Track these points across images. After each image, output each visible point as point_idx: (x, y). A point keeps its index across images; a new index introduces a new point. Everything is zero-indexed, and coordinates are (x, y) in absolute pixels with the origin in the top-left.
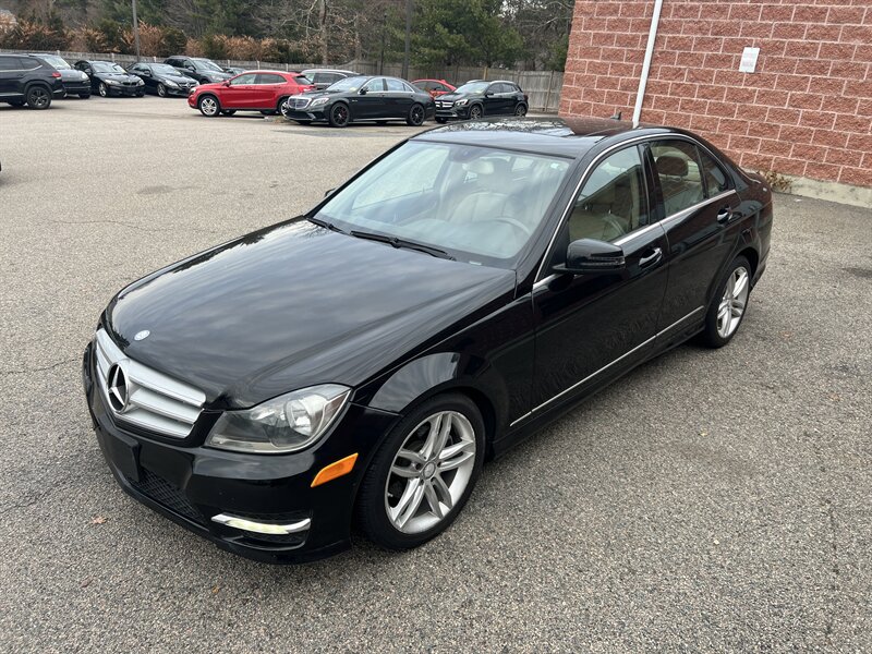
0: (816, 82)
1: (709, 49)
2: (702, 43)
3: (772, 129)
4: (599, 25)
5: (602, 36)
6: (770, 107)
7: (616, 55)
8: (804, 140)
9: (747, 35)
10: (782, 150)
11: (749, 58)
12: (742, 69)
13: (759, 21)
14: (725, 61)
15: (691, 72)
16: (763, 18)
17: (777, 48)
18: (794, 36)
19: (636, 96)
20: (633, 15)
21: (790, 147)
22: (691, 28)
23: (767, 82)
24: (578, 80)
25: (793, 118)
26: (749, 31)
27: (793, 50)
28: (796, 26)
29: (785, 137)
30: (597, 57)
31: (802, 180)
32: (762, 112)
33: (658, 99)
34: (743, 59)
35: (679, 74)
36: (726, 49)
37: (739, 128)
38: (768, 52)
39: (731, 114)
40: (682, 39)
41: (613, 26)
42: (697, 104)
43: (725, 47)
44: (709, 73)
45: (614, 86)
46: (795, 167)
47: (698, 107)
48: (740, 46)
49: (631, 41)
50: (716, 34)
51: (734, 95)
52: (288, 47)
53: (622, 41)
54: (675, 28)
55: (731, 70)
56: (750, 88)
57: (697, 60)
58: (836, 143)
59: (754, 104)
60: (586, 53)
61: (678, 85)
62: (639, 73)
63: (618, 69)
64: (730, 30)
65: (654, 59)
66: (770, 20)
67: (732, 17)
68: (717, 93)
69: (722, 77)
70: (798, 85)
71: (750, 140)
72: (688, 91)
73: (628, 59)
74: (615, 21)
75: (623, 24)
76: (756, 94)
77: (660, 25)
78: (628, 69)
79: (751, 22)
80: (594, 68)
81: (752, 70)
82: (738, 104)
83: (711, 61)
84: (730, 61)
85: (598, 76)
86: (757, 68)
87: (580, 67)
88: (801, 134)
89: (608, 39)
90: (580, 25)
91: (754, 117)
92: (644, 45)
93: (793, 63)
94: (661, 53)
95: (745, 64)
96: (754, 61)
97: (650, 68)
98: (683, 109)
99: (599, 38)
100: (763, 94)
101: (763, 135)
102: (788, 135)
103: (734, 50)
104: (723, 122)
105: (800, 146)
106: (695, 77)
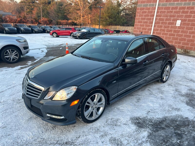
1: (168, 21)
2: (167, 20)
3: (185, 40)
4: (142, 16)
5: (142, 18)
6: (184, 34)
7: (146, 22)
8: (193, 42)
9: (178, 17)
10: (187, 44)
11: (178, 23)
12: (177, 25)
13: (181, 14)
15: (164, 26)
16: (181, 13)
17: (185, 20)
18: (189, 18)
19: (151, 32)
20: (150, 13)
21: (189, 44)
22: (164, 16)
23: (183, 28)
24: (137, 28)
25: (190, 37)
26: (178, 16)
27: (189, 20)
28: (190, 15)
30: (142, 23)
31: (192, 51)
32: (182, 35)
33: (156, 32)
34: (177, 23)
35: (161, 27)
36: (172, 21)
37: (177, 39)
38: (183, 21)
39: (174, 36)
40: (162, 19)
41: (145, 16)
42: (166, 33)
43: (172, 20)
44: (169, 26)
45: (146, 30)
46: (191, 48)
47: (166, 34)
48: (176, 20)
49: (150, 19)
50: (170, 17)
51: (175, 31)
52: (74, 22)
53: (148, 19)
54: (160, 16)
55: (174, 25)
56: (179, 30)
57: (166, 23)
59: (180, 34)
60: (139, 22)
61: (161, 29)
62: (152, 26)
63: (147, 26)
64: (174, 16)
65: (155, 23)
66: (183, 14)
67: (174, 13)
68: (171, 31)
69: (172, 27)
70: (191, 29)
71: (179, 42)
72: (164, 30)
73: (149, 23)
74: (146, 15)
75: (148, 16)
76: (180, 31)
77: (157, 16)
78: (149, 26)
79: (179, 14)
80: (141, 25)
81: (179, 25)
82: (176, 33)
83: (169, 23)
84: (174, 23)
85: (142, 27)
86: (181, 25)
87: (138, 25)
88: (192, 40)
89: (144, 19)
90: (138, 16)
91: (180, 36)
92: (153, 20)
93: (189, 24)
94: (157, 22)
95: (178, 24)
96: (180, 23)
97: (154, 25)
98: (162, 35)
99: (142, 19)
100: (182, 31)
101: (182, 41)
102: (189, 41)
103: (175, 21)
104: (172, 38)
105: (192, 43)
106: (165, 27)
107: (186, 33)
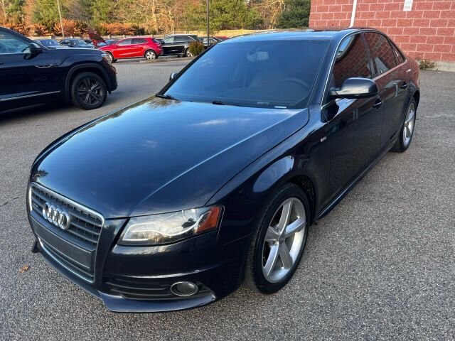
0: (444, 13)
1: (386, 1)
3: (423, 39)
6: (421, 27)
7: (337, 9)
8: (440, 43)
10: (429, 48)
11: (408, 4)
12: (405, 10)
14: (396, 6)
15: (378, 14)
21: (432, 47)
23: (418, 15)
24: (317, 23)
25: (433, 32)
29: (429, 41)
30: (327, 11)
31: (440, 63)
32: (417, 30)
34: (405, 5)
35: (372, 15)
37: (406, 39)
39: (401, 33)
44: (388, 14)
45: (337, 25)
46: (436, 56)
49: (345, 1)
51: (401, 23)
55: (400, 10)
56: (409, 19)
57: (381, 7)
59: (412, 27)
60: (320, 9)
61: (371, 21)
62: (350, 17)
63: (338, 16)
65: (358, 9)
68: (393, 22)
69: (394, 15)
70: (435, 15)
71: (412, 45)
72: (377, 23)
73: (343, 10)
76: (413, 22)
78: (344, 15)
80: (325, 16)
81: (410, 10)
82: (404, 28)
84: (398, 6)
85: (328, 20)
86: (413, 8)
87: (318, 17)
88: (438, 40)
91: (413, 33)
92: (352, 2)
93: (431, 5)
94: (361, 5)
95: (406, 7)
96: (411, 5)
97: (356, 13)
100: (416, 22)
101: (418, 42)
102: (431, 41)
104: (396, 37)
105: (437, 46)
106: (379, 16)
107: (423, 24)
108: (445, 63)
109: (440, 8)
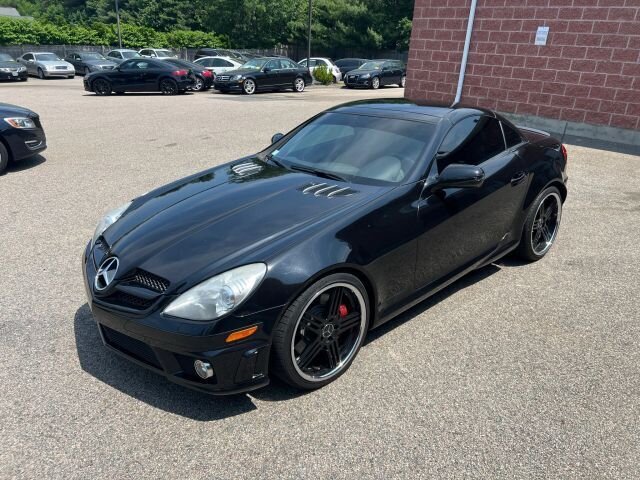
0: (591, 51)
1: (512, 29)
2: (507, 25)
3: (560, 88)
4: (433, 13)
5: (435, 21)
6: (558, 71)
7: (446, 35)
8: (583, 95)
9: (540, 17)
10: (568, 102)
11: (542, 35)
12: (537, 43)
13: (548, 7)
14: (524, 37)
15: (500, 46)
16: (551, 5)
17: (562, 26)
18: (574, 17)
19: (460, 65)
20: (457, 5)
21: (573, 100)
22: (499, 13)
23: (556, 51)
24: (419, 54)
25: (575, 78)
26: (541, 14)
27: (574, 27)
28: (575, 10)
29: (569, 93)
30: (432, 38)
31: (583, 125)
32: (552, 74)
33: (477, 67)
34: (537, 36)
35: (491, 48)
36: (525, 28)
37: (536, 87)
38: (556, 30)
39: (530, 77)
40: (493, 22)
41: (443, 14)
42: (505, 69)
43: (524, 26)
44: (513, 47)
45: (445, 59)
46: (577, 115)
47: (506, 72)
48: (534, 26)
49: (457, 24)
50: (518, 17)
51: (531, 62)
53: (450, 25)
54: (487, 13)
55: (530, 43)
56: (543, 57)
57: (504, 37)
58: (607, 96)
59: (546, 69)
60: (424, 34)
61: (491, 56)
62: (462, 48)
63: (447, 46)
64: (528, 14)
65: (473, 37)
66: (556, 5)
67: (528, 4)
68: (519, 61)
69: (522, 50)
70: (579, 53)
71: (545, 96)
72: (498, 60)
73: (454, 38)
74: (444, 10)
75: (450, 12)
76: (548, 61)
77: (477, 12)
78: (455, 46)
79: (542, 7)
80: (430, 45)
81: (544, 43)
82: (535, 69)
83: (515, 37)
85: (433, 51)
86: (548, 41)
87: (420, 45)
88: (581, 90)
89: (439, 24)
90: (419, 14)
91: (546, 79)
92: (466, 27)
93: (574, 38)
94: (478, 33)
95: (539, 39)
96: (545, 37)
98: (495, 74)
99: (434, 24)
100: (552, 62)
101: (553, 92)
102: (571, 92)
103: (531, 29)
104: (523, 82)
105: (580, 100)
106: (503, 50)
107: (562, 66)
108: (591, 127)
109: (585, 43)
